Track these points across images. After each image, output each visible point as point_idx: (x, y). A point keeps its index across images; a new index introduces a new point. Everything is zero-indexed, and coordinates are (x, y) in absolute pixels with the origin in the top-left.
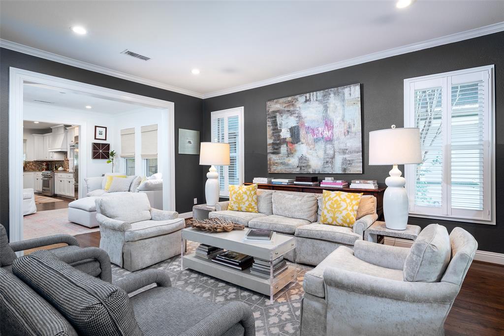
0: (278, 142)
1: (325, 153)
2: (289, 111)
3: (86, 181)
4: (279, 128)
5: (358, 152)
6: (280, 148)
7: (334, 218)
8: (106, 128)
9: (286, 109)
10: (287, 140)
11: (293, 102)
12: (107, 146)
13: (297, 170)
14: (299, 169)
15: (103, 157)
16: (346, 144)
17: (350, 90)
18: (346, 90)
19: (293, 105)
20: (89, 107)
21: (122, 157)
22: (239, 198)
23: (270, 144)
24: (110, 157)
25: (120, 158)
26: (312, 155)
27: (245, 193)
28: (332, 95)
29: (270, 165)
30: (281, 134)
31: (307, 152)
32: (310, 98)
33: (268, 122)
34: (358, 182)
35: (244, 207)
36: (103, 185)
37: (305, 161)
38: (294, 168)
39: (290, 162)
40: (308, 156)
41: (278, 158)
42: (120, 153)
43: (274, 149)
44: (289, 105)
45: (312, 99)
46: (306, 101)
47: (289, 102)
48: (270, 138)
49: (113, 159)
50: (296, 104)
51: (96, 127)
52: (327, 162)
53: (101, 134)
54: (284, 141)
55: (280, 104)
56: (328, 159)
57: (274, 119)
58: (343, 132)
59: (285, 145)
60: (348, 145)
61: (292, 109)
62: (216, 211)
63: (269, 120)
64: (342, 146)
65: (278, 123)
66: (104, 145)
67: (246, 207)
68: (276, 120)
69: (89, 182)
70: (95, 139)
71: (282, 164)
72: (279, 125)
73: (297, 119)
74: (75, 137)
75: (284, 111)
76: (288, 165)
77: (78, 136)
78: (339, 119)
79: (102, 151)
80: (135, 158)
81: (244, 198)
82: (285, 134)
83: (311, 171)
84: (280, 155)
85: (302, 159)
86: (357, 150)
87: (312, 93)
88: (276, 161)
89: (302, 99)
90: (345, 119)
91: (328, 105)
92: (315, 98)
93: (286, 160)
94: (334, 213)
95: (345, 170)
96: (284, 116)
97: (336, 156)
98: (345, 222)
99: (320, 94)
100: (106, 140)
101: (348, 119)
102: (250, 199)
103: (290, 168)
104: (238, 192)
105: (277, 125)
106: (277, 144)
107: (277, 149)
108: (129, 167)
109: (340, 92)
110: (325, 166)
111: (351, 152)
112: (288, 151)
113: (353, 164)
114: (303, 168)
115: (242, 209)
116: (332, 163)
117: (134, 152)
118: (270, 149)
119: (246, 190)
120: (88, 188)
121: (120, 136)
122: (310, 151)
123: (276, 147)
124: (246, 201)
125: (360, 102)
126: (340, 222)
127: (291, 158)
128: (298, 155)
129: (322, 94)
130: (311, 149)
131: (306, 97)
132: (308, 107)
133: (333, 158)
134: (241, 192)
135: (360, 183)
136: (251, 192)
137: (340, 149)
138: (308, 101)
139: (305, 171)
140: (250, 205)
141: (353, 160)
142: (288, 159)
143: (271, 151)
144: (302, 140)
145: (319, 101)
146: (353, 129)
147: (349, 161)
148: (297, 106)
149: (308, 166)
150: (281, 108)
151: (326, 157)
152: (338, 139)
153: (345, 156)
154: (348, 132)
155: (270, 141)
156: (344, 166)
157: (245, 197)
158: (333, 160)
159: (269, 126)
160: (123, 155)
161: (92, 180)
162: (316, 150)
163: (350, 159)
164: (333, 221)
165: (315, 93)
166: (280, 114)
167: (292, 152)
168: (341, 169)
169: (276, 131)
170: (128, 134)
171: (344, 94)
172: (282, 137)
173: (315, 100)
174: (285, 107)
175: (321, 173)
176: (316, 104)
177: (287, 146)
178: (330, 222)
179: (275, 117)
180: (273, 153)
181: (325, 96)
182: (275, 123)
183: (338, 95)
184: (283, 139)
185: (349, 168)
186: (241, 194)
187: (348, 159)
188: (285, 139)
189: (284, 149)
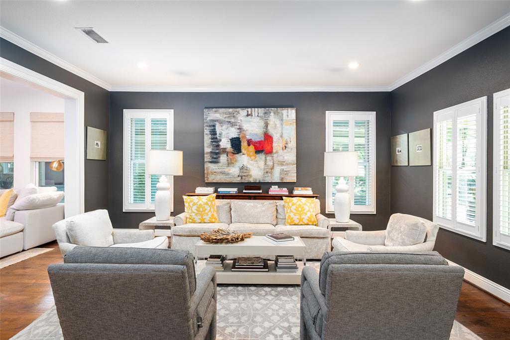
0: (217, 151)
1: (266, 164)
2: (230, 122)
4: (218, 138)
5: (293, 164)
6: (219, 157)
7: (301, 220)
9: (227, 120)
10: (227, 150)
11: (234, 114)
13: (238, 180)
14: (240, 178)
16: (283, 157)
17: (288, 113)
18: (285, 112)
19: (234, 117)
22: (201, 209)
23: (208, 153)
26: (253, 165)
27: (207, 204)
28: (272, 114)
29: (208, 174)
30: (221, 143)
31: (248, 162)
32: (252, 113)
33: (205, 130)
34: (300, 189)
35: (207, 218)
37: (245, 171)
38: (234, 178)
39: (231, 172)
40: (249, 166)
41: (217, 168)
43: (213, 158)
44: (230, 116)
45: (253, 114)
46: (248, 115)
47: (230, 113)
48: (208, 147)
50: (237, 116)
52: (267, 172)
54: (224, 151)
55: (220, 113)
56: (268, 170)
57: (212, 128)
58: (281, 147)
59: (225, 155)
60: (286, 158)
61: (233, 120)
62: (175, 225)
63: (208, 128)
64: (280, 159)
65: (218, 133)
67: (210, 218)
68: (215, 129)
71: (222, 173)
72: (218, 134)
73: (238, 131)
75: (224, 121)
76: (228, 174)
78: (279, 135)
81: (206, 209)
82: (225, 144)
83: (252, 180)
84: (220, 164)
85: (242, 168)
86: (293, 163)
87: (253, 109)
88: (215, 171)
89: (243, 112)
90: (283, 136)
91: (269, 122)
92: (256, 114)
93: (227, 170)
94: (300, 215)
95: (282, 179)
96: (225, 127)
97: (275, 167)
98: (310, 221)
99: (261, 111)
101: (286, 137)
102: (212, 210)
103: (230, 178)
104: (199, 204)
105: (216, 134)
106: (217, 154)
107: (215, 158)
109: (279, 113)
110: (265, 176)
111: (287, 164)
112: (228, 161)
113: (289, 174)
114: (244, 177)
115: (206, 221)
116: (271, 173)
118: (207, 158)
119: (206, 201)
122: (251, 162)
123: (215, 156)
124: (209, 212)
125: (295, 123)
126: (306, 222)
127: (231, 168)
128: (239, 165)
129: (263, 112)
130: (252, 160)
131: (248, 111)
132: (250, 121)
133: (273, 168)
134: (203, 203)
135: (302, 190)
136: (212, 203)
137: (279, 161)
138: (250, 115)
139: (246, 180)
140: (213, 215)
141: (289, 171)
142: (228, 168)
143: (208, 160)
144: (243, 150)
145: (261, 117)
146: (289, 145)
147: (286, 171)
148: (239, 118)
149: (249, 176)
150: (221, 118)
151: (266, 168)
152: (277, 152)
153: (282, 167)
154: (286, 147)
155: (208, 149)
156: (282, 176)
157: (207, 207)
158: (273, 171)
159: (206, 134)
162: (256, 161)
163: (287, 170)
164: (299, 222)
165: (256, 109)
166: (220, 123)
167: (233, 162)
168: (279, 178)
169: (215, 141)
171: (282, 115)
172: (222, 147)
173: (256, 115)
174: (225, 118)
175: (261, 181)
176: (258, 119)
177: (227, 156)
178: (297, 223)
179: (214, 126)
180: (211, 162)
181: (266, 113)
182: (213, 132)
183: (277, 114)
184: (223, 148)
185: (286, 177)
186: (202, 205)
187: (285, 170)
188: (225, 149)
189: (223, 158)
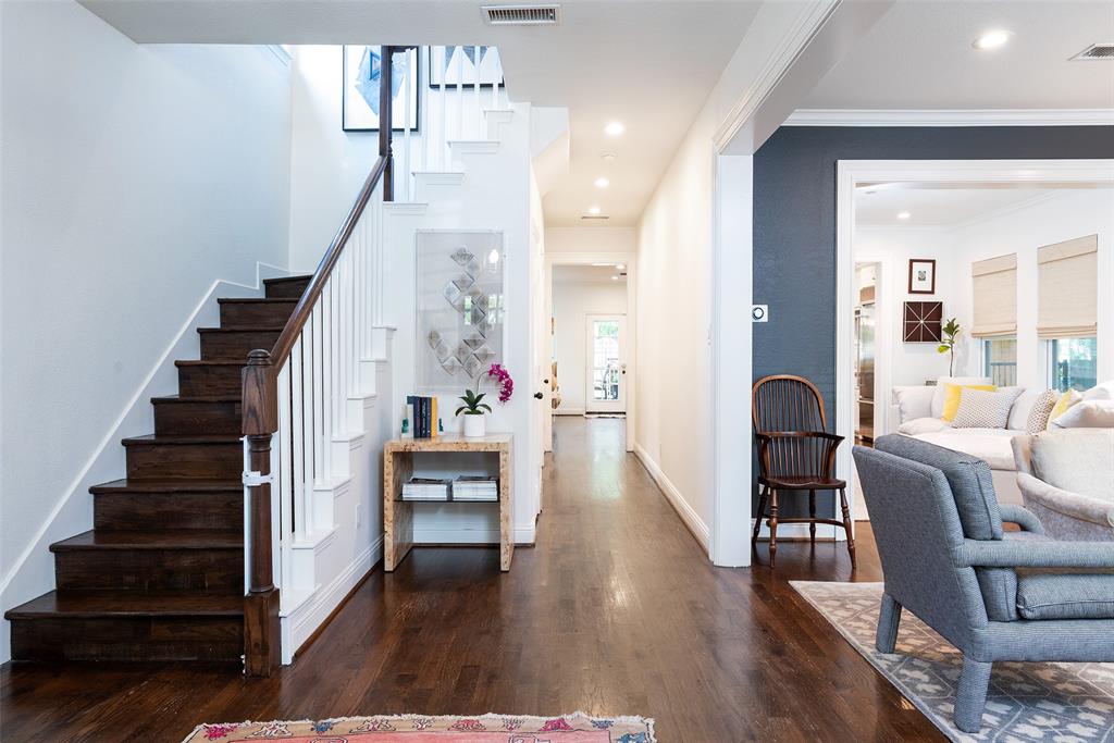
3: (896, 394)
8: (933, 262)
12: (936, 310)
15: (928, 338)
20: (904, 216)
21: (974, 335)
24: (945, 336)
25: (970, 339)
36: (935, 409)
42: (971, 326)
49: (952, 342)
51: (912, 261)
53: (922, 279)
66: (929, 305)
69: (903, 397)
70: (911, 291)
74: (862, 292)
77: (872, 289)
79: (925, 323)
80: (1018, 338)
100: (932, 292)
108: (994, 364)
117: (1015, 322)
120: (901, 411)
121: (970, 280)
160: (982, 329)
161: (912, 394)
170: (997, 271)
